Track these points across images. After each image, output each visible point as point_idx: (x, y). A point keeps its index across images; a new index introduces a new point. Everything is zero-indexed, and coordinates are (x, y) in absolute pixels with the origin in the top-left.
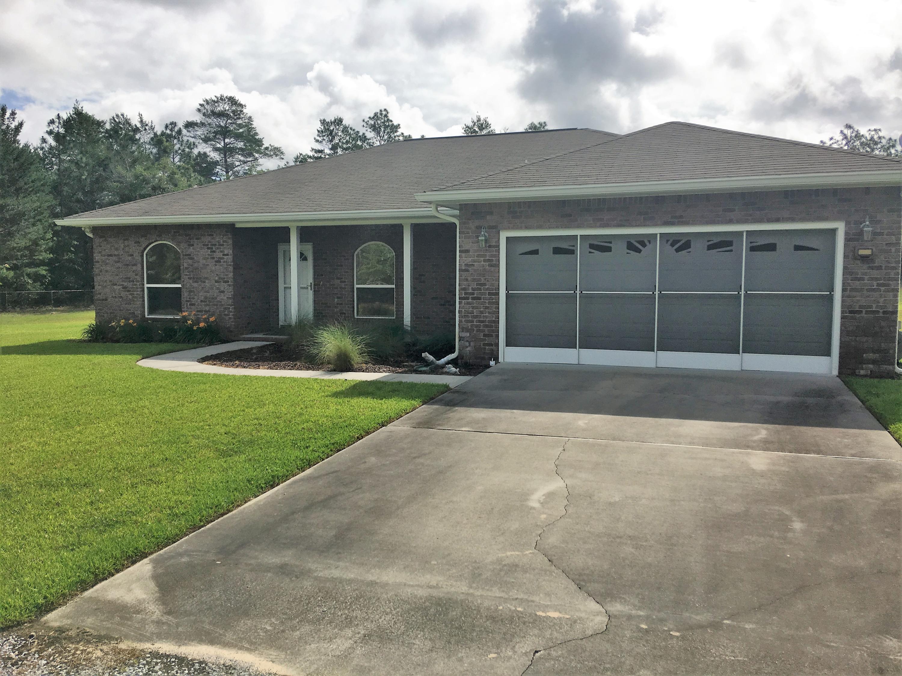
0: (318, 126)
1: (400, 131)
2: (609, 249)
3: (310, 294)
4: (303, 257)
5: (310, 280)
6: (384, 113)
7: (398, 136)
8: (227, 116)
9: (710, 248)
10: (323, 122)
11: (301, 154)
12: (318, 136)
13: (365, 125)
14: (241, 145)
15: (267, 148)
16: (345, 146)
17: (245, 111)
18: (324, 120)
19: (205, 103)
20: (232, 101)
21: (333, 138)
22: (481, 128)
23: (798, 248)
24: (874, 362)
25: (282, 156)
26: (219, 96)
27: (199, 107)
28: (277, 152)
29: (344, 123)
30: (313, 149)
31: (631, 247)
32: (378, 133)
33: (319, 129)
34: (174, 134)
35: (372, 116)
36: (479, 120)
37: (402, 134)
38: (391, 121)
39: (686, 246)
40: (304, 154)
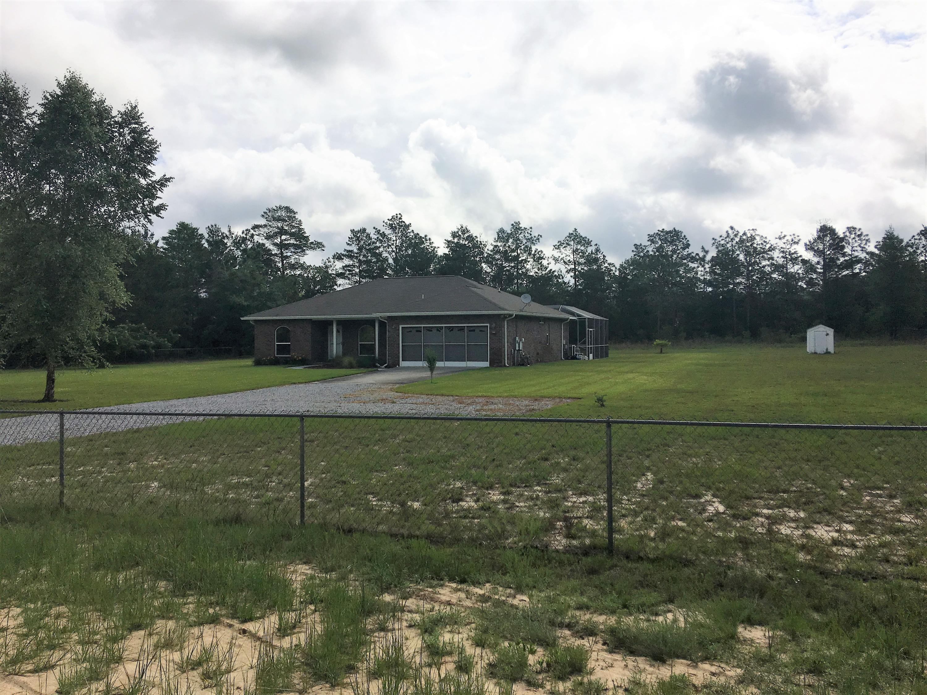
0: (350, 234)
1: (411, 229)
2: (431, 331)
3: (341, 346)
4: (338, 331)
5: (341, 341)
6: (399, 216)
7: (410, 233)
8: (284, 220)
9: (458, 330)
10: (352, 231)
11: (337, 253)
12: (349, 241)
13: (385, 225)
14: (292, 241)
15: (312, 243)
16: (367, 247)
17: (297, 216)
18: (354, 230)
19: (268, 211)
20: (288, 209)
21: (360, 242)
22: (464, 232)
23: (481, 331)
24: (497, 363)
25: (323, 249)
26: (278, 206)
27: (263, 214)
28: (319, 245)
29: (367, 231)
30: (345, 250)
31: (438, 330)
32: (394, 230)
33: (350, 237)
34: (248, 237)
35: (390, 218)
36: (462, 227)
37: (413, 231)
38: (404, 222)
39: (452, 330)
40: (339, 253)
